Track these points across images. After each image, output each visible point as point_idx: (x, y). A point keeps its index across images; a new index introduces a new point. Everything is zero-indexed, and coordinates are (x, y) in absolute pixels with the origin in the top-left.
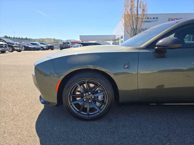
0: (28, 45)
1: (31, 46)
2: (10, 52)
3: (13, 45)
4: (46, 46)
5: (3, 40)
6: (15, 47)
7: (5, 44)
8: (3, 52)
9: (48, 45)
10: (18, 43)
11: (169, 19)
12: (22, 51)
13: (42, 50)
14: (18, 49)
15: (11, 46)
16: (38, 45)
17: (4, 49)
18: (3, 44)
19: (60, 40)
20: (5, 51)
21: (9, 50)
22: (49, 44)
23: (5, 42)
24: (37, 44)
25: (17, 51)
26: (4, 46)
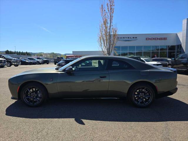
0: (25, 60)
1: (28, 60)
2: (8, 66)
3: (11, 60)
4: (42, 61)
5: (3, 56)
6: (13, 62)
7: (4, 60)
8: (2, 67)
9: (44, 60)
10: (16, 59)
11: (147, 39)
12: (19, 66)
13: (38, 64)
14: (16, 64)
15: (10, 61)
16: (35, 60)
17: (3, 64)
18: (2, 60)
19: (59, 54)
20: (4, 66)
21: (8, 64)
22: (46, 58)
23: (5, 58)
24: (33, 59)
25: (15, 66)
26: (3, 62)
